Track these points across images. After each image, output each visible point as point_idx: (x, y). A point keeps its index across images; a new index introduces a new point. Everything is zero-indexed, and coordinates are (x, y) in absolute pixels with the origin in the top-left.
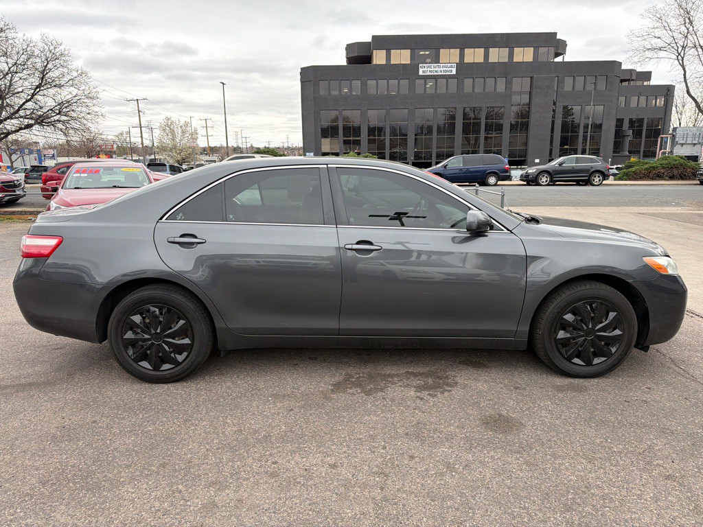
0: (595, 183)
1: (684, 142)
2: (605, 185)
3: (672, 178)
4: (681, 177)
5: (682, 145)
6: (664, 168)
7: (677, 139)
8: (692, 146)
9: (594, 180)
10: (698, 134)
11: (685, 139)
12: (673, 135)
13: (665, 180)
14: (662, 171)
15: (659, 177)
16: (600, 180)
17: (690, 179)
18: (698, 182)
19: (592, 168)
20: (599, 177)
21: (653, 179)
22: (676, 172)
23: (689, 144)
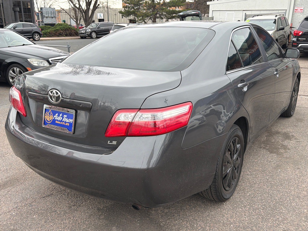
0: (36, 39)
1: (47, 16)
2: (41, 40)
3: (66, 35)
4: (70, 35)
5: (47, 17)
6: (62, 30)
7: (44, 14)
8: (51, 18)
9: (35, 38)
10: (53, 12)
11: (47, 14)
12: (41, 12)
13: (64, 36)
14: (62, 32)
15: (60, 35)
16: (38, 37)
17: (74, 36)
18: (80, 37)
19: (32, 30)
20: (37, 35)
21: (58, 36)
22: (68, 32)
23: (50, 17)
